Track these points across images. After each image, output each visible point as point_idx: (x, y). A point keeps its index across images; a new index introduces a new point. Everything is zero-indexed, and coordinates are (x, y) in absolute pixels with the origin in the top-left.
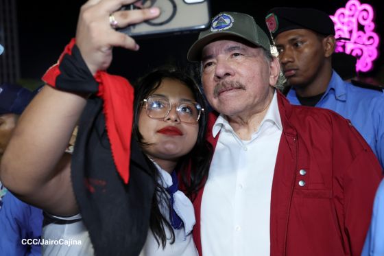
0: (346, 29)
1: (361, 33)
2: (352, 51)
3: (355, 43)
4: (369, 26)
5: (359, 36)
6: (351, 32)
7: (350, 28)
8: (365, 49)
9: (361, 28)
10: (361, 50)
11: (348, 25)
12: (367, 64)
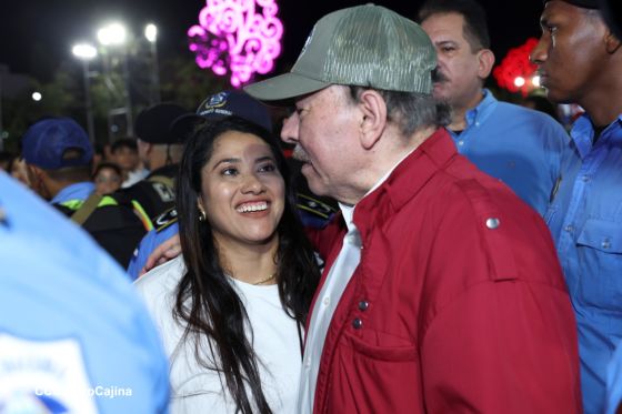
0: (239, 9)
1: (259, 17)
2: (247, 42)
3: (251, 31)
4: (270, 9)
5: (257, 23)
6: (245, 14)
7: (244, 9)
8: (264, 41)
9: (259, 10)
10: (259, 41)
11: (242, 4)
12: (266, 63)
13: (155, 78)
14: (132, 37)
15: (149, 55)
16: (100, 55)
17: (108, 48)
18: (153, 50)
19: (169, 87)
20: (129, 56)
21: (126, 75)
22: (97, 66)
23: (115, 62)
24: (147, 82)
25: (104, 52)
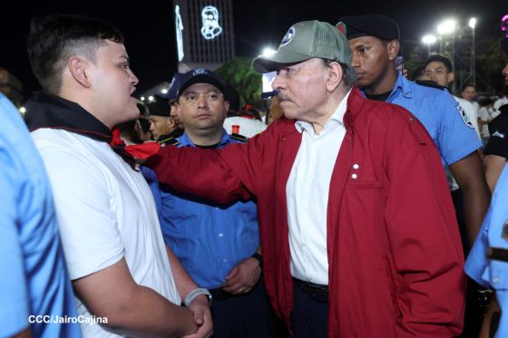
13: (473, 53)
14: (459, 27)
15: (471, 37)
16: (438, 41)
17: (443, 36)
18: (473, 34)
19: (483, 57)
20: (456, 39)
21: (454, 52)
22: (436, 48)
23: (447, 44)
24: (469, 55)
25: (440, 38)
